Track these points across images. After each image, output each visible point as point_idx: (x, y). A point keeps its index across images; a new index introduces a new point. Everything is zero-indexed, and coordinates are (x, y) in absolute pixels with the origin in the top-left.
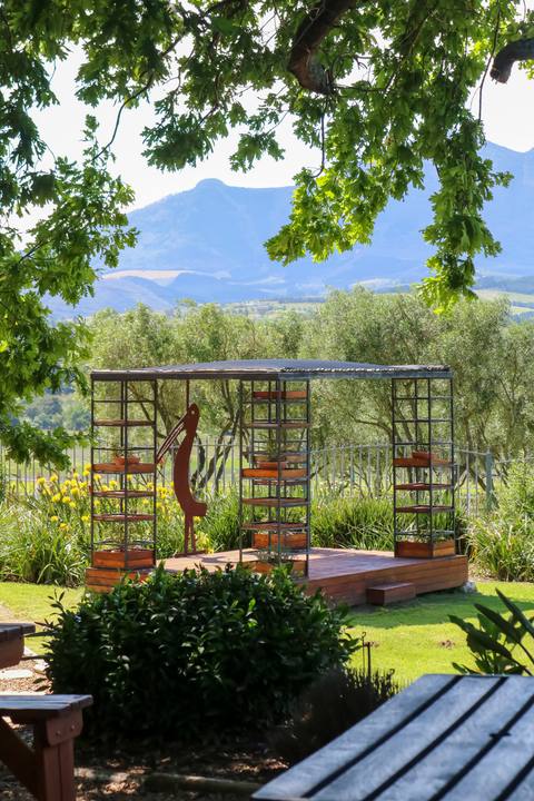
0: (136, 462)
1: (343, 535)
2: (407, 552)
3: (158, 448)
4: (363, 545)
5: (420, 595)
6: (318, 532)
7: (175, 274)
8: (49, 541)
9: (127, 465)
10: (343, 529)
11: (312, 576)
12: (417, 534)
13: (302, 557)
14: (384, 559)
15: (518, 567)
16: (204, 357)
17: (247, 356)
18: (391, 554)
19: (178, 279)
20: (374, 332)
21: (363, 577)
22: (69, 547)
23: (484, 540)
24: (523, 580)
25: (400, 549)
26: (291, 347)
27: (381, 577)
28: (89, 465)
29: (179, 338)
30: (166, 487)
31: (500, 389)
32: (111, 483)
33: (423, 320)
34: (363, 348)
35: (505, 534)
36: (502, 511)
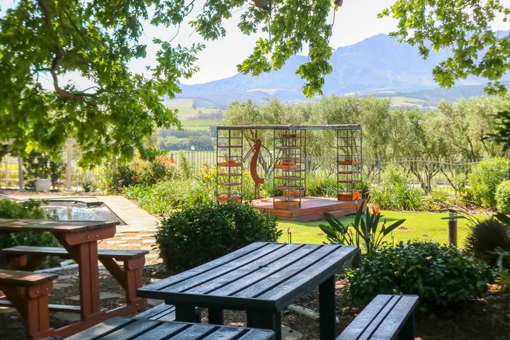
0: (234, 162)
1: (319, 192)
2: (342, 198)
3: (244, 157)
4: (327, 196)
5: (346, 215)
6: (310, 190)
7: (275, 90)
8: (201, 192)
9: (230, 163)
10: (319, 189)
11: (302, 207)
12: (347, 191)
13: (298, 200)
14: (334, 201)
15: (388, 205)
16: (271, 121)
17: (288, 121)
18: (336, 199)
19: (277, 92)
20: (339, 112)
21: (322, 208)
22: (210, 196)
23: (375, 194)
24: (390, 209)
25: (340, 197)
26: (307, 117)
27: (331, 208)
28: (216, 163)
29: (262, 113)
30: (248, 172)
31: (390, 135)
32: (225, 170)
33: (359, 107)
34: (334, 118)
35: (383, 192)
36: (383, 183)
